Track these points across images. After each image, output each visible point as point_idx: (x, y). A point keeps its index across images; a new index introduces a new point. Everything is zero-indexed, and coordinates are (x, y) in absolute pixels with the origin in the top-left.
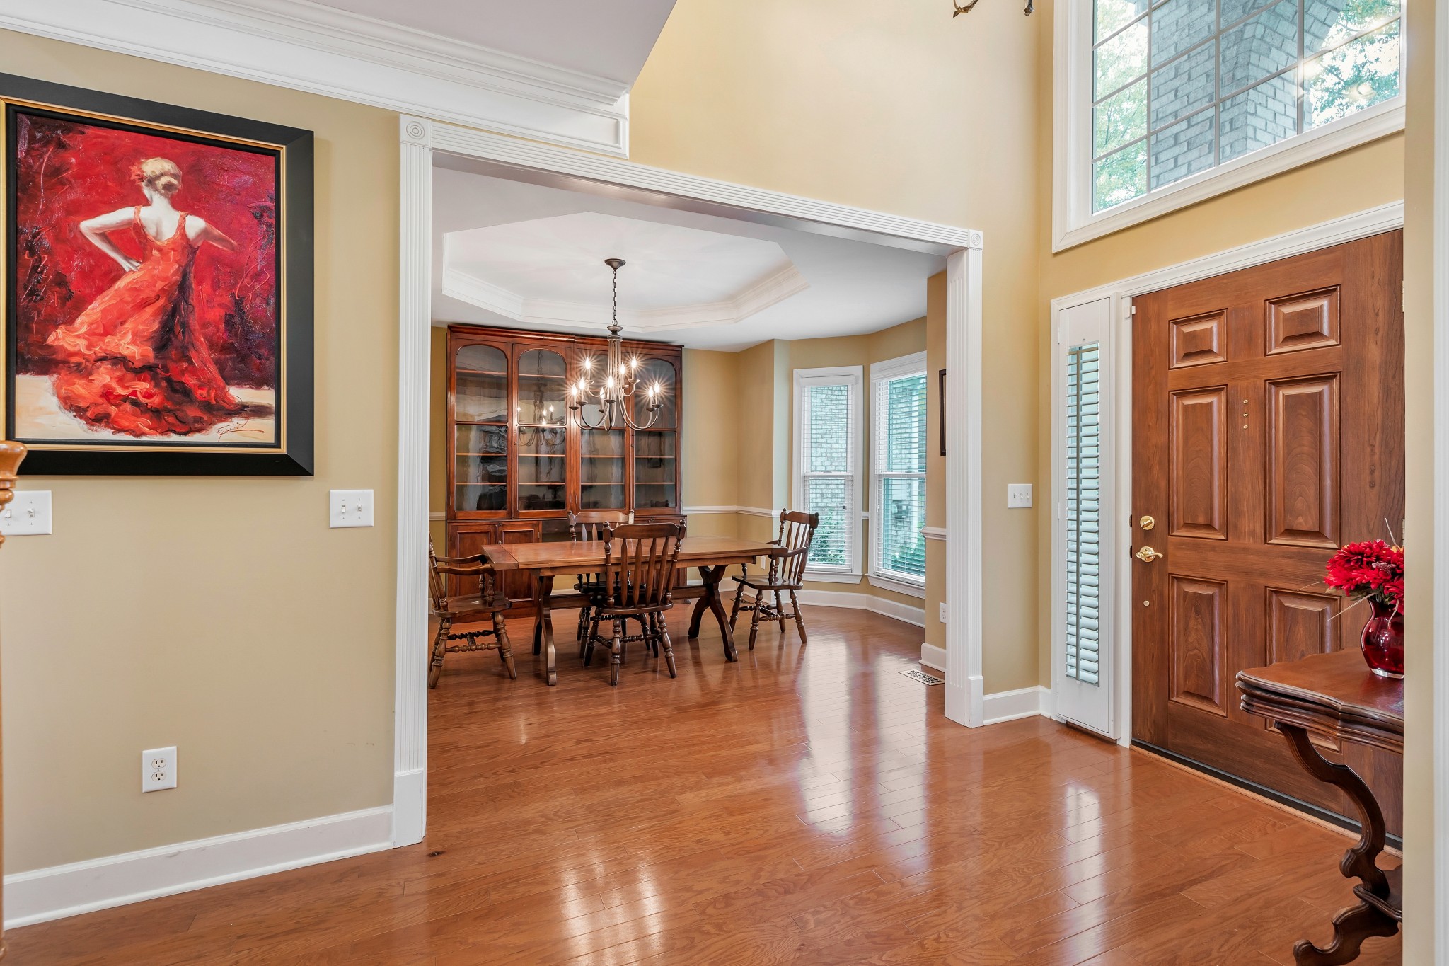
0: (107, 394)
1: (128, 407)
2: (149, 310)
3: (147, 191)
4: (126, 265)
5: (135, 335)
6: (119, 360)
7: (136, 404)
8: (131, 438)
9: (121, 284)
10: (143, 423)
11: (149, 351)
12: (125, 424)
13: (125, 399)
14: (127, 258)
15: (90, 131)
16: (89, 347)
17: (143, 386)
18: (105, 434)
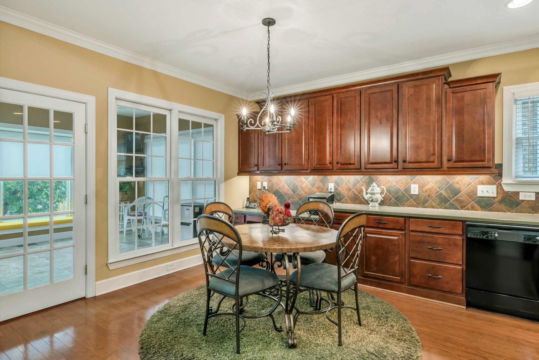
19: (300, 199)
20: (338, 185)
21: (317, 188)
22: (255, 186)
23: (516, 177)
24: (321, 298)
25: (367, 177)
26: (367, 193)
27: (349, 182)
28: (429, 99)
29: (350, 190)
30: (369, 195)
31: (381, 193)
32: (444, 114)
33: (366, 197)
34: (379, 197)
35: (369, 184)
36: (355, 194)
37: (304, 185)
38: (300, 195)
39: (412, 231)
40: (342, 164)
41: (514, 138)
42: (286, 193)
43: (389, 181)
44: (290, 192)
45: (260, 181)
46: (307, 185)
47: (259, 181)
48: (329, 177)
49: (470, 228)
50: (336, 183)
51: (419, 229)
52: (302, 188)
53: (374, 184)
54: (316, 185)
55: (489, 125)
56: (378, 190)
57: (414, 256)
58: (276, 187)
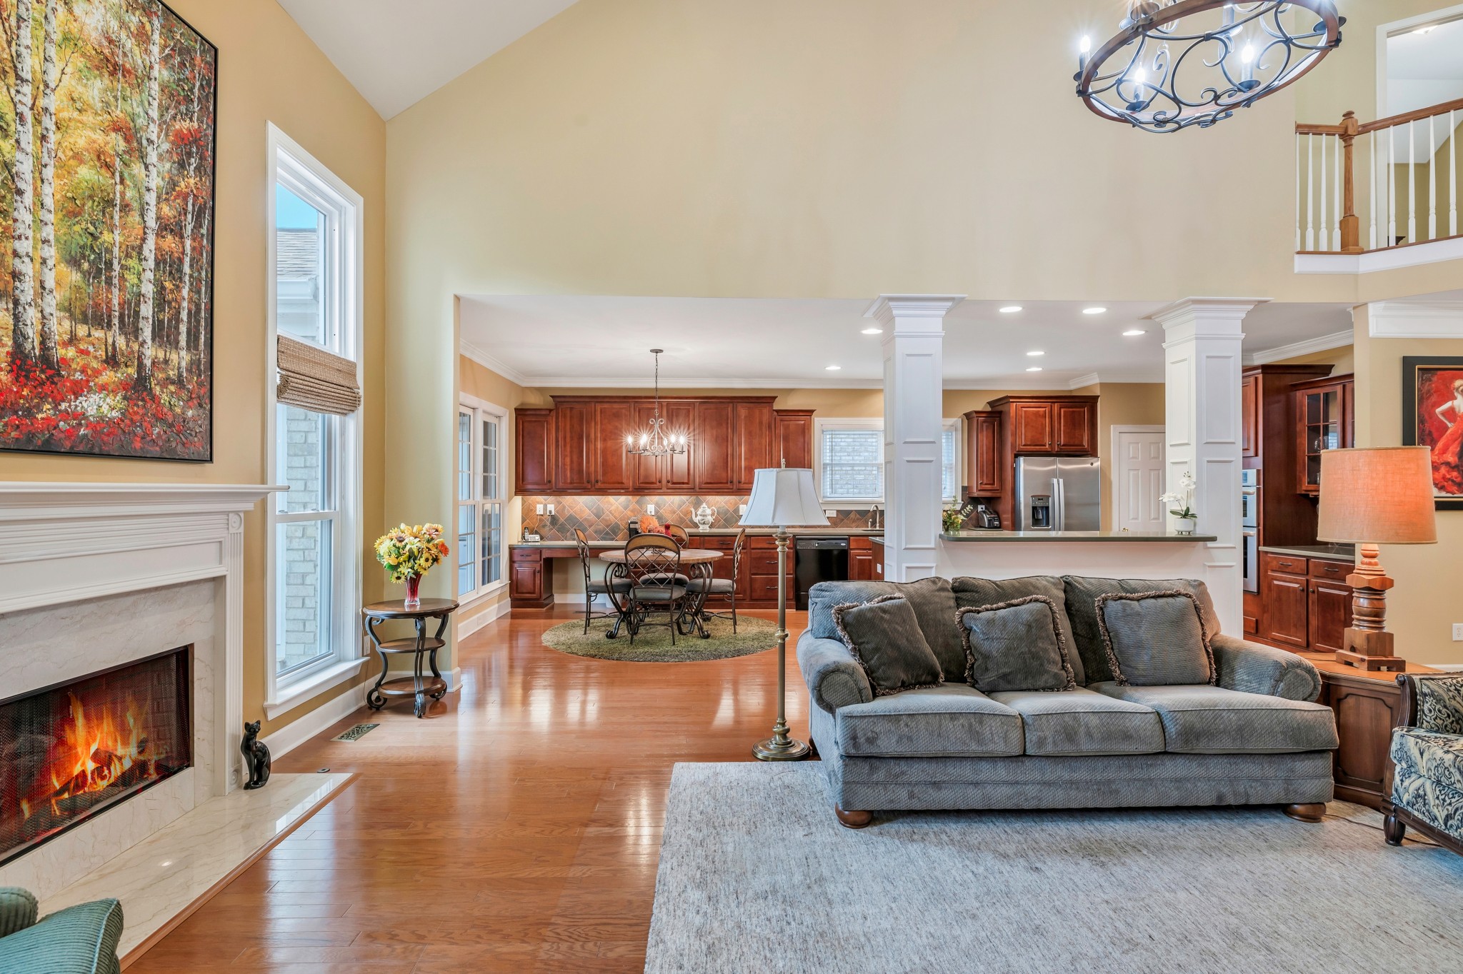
0: (1444, 478)
1: (1450, 482)
2: (1457, 442)
3: (1456, 394)
4: (1449, 425)
5: (1453, 453)
6: (1448, 464)
7: (1453, 481)
8: (1451, 495)
9: (1449, 431)
10: (1454, 489)
11: (1456, 459)
12: (1450, 490)
13: (1449, 479)
14: (1450, 422)
15: (1439, 372)
16: (1439, 459)
17: (1455, 474)
18: (1443, 494)
19: (607, 526)
20: (659, 507)
21: (632, 511)
22: (532, 510)
23: (824, 497)
24: (672, 627)
25: (694, 497)
26: (696, 515)
27: (673, 503)
28: (761, 423)
29: (674, 513)
30: (699, 518)
31: (712, 515)
32: (774, 439)
33: (696, 520)
34: (710, 519)
35: (697, 505)
36: (680, 518)
37: (613, 508)
38: (606, 521)
39: (753, 549)
40: (674, 483)
41: (822, 463)
42: (586, 519)
43: (718, 502)
44: (593, 517)
45: (541, 503)
46: (617, 508)
47: (539, 503)
48: (648, 498)
49: (799, 541)
50: (657, 505)
51: (759, 546)
52: (610, 512)
53: (704, 505)
54: (631, 507)
55: (808, 452)
56: (709, 511)
57: (755, 572)
58: (569, 512)
